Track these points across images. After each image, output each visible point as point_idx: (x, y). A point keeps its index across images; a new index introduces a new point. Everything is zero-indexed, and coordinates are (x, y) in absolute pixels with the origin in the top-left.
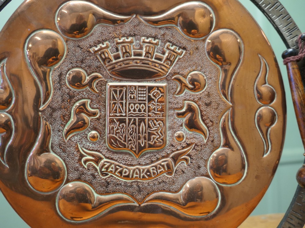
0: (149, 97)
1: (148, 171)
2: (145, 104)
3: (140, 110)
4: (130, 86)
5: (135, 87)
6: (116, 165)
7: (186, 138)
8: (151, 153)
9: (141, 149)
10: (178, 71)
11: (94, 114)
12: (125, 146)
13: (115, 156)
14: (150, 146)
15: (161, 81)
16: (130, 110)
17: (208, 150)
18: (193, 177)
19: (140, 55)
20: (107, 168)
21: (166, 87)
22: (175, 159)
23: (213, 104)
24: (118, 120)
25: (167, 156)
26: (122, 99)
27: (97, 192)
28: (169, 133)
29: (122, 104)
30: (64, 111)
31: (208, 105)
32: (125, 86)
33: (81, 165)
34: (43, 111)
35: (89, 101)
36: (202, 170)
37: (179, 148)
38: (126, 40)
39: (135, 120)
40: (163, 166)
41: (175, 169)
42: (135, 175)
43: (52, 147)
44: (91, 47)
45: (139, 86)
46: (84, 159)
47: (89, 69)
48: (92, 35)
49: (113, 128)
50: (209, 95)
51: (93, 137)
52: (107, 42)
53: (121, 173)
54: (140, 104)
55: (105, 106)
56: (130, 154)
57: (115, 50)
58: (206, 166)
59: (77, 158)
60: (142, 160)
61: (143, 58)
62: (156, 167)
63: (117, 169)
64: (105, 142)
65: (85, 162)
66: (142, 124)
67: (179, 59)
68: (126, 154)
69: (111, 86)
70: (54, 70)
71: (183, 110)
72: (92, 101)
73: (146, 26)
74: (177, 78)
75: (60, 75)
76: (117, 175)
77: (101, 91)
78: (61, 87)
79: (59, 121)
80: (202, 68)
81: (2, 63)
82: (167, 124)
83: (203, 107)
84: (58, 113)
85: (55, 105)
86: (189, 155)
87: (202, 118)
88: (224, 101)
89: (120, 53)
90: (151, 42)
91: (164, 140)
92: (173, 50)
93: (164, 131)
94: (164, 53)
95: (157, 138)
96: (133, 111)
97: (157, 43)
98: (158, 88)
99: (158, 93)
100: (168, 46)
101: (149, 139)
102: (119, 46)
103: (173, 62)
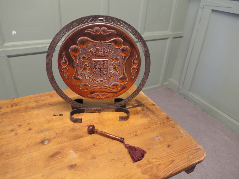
0: (104, 63)
1: (103, 80)
3: (101, 66)
4: (98, 60)
5: (100, 60)
6: (94, 79)
7: (113, 73)
8: (103, 76)
9: (101, 75)
10: (112, 56)
11: (89, 67)
12: (97, 75)
13: (95, 77)
14: (103, 75)
15: (107, 59)
16: (98, 66)
17: (118, 76)
18: (114, 82)
19: (101, 52)
22: (110, 78)
23: (120, 66)
24: (95, 68)
25: (108, 77)
26: (96, 63)
27: (90, 85)
28: (108, 72)
29: (96, 65)
30: (81, 66)
31: (119, 66)
32: (97, 60)
33: (86, 79)
34: (75, 66)
36: (116, 81)
37: (111, 75)
38: (98, 48)
41: (109, 80)
42: (99, 81)
43: (78, 75)
44: (88, 50)
45: (101, 60)
47: (87, 55)
48: (88, 46)
49: (94, 70)
50: (120, 63)
51: (89, 72)
52: (92, 48)
53: (96, 81)
55: (92, 65)
56: (98, 77)
57: (94, 50)
58: (117, 80)
59: (85, 77)
60: (101, 78)
62: (105, 79)
63: (95, 80)
64: (92, 74)
65: (87, 78)
66: (101, 69)
67: (112, 53)
69: (93, 60)
70: (78, 56)
71: (113, 66)
72: (88, 64)
73: (103, 44)
74: (111, 58)
75: (80, 57)
76: (95, 81)
77: (91, 61)
78: (80, 60)
79: (80, 69)
80: (118, 56)
81: (63, 54)
82: (108, 70)
83: (118, 66)
84: (79, 67)
85: (79, 65)
86: (113, 77)
87: (117, 69)
88: (123, 65)
89: (96, 51)
90: (104, 48)
91: (107, 73)
92: (111, 51)
93: (107, 71)
94: (108, 51)
95: (105, 73)
96: (99, 66)
97: (106, 49)
98: (106, 61)
99: (106, 62)
100: (109, 50)
101: (103, 73)
102: (96, 49)
103: (110, 54)
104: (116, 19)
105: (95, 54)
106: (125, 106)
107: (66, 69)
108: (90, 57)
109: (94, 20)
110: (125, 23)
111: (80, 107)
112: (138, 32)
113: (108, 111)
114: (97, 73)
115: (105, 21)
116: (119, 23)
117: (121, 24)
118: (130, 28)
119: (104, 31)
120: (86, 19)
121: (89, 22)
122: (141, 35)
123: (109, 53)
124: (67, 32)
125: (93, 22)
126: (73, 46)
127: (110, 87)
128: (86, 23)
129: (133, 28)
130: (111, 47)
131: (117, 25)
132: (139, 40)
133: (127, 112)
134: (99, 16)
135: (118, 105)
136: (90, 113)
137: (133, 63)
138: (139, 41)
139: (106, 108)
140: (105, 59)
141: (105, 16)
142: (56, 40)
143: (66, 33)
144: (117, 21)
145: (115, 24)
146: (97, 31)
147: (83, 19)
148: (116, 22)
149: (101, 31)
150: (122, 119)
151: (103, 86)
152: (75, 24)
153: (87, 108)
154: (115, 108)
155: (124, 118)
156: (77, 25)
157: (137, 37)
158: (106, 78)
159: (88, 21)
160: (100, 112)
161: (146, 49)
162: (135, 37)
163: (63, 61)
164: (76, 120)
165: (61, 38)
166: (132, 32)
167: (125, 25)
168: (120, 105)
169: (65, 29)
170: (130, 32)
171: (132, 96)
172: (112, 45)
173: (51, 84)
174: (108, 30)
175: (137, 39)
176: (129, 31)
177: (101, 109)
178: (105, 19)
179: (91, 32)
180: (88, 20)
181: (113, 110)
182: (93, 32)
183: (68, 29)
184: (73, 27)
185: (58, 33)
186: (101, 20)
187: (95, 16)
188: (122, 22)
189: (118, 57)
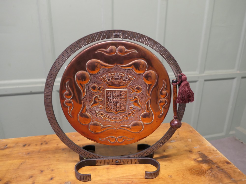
0: (121, 94)
1: (120, 118)
2: (119, 97)
3: (117, 99)
4: (114, 91)
5: (116, 91)
6: (108, 117)
7: (134, 108)
8: (121, 113)
9: (117, 111)
10: (132, 85)
11: (101, 100)
12: (112, 110)
13: (109, 114)
14: (120, 110)
15: (125, 88)
16: (113, 99)
17: (140, 112)
18: (135, 121)
19: (118, 79)
20: (106, 117)
21: (127, 90)
22: (129, 114)
23: (144, 98)
24: (109, 102)
25: (126, 114)
26: (111, 95)
27: (102, 125)
28: (127, 106)
29: (111, 97)
30: (90, 99)
31: (142, 98)
32: (112, 91)
33: (97, 116)
34: (83, 99)
35: (99, 96)
36: (138, 118)
37: (131, 111)
38: (113, 74)
39: (115, 102)
40: (125, 117)
41: (129, 118)
42: (115, 120)
43: (87, 111)
44: (99, 76)
45: (117, 91)
46: (98, 114)
47: (99, 84)
48: (100, 72)
49: (108, 105)
50: (143, 94)
51: (101, 107)
52: (106, 75)
53: (110, 118)
54: (117, 97)
55: (105, 97)
56: (113, 113)
57: (108, 77)
58: (140, 117)
59: (95, 114)
60: (118, 115)
61: (119, 80)
62: (122, 117)
63: (109, 118)
64: (105, 109)
66: (118, 103)
67: (133, 81)
68: (112, 113)
69: (107, 91)
70: (86, 85)
71: (133, 99)
72: (100, 96)
73: (120, 69)
74: (131, 88)
75: (89, 87)
76: (109, 120)
77: (103, 92)
78: (89, 91)
79: (89, 102)
80: (141, 84)
81: (67, 83)
82: (127, 103)
83: (140, 98)
84: (88, 100)
85: (87, 97)
86: (134, 114)
87: (140, 102)
88: (148, 96)
89: (110, 78)
90: (122, 75)
91: (125, 109)
92: (130, 78)
93: (125, 106)
94: (127, 78)
95: (123, 108)
96: (115, 99)
97: (125, 75)
98: (124, 91)
99: (124, 93)
100: (128, 76)
101: (120, 108)
102: (110, 76)
103: (130, 82)
104: (137, 34)
105: (110, 82)
106: (151, 156)
107: (70, 102)
108: (102, 86)
109: (107, 36)
110: (150, 39)
111: (90, 156)
112: (167, 51)
113: (129, 163)
114: (112, 109)
115: (122, 38)
116: (142, 39)
117: (145, 41)
118: (156, 46)
119: (121, 51)
120: (98, 36)
121: (102, 39)
122: (171, 55)
123: (128, 81)
124: (72, 54)
125: (106, 39)
126: (80, 72)
127: (129, 128)
128: (96, 41)
129: (161, 46)
130: (131, 73)
131: (139, 42)
132: (170, 62)
133: (156, 164)
134: (115, 31)
135: (142, 154)
136: (103, 165)
137: (162, 94)
138: (170, 64)
139: (126, 159)
140: (123, 89)
141: (122, 31)
142: (57, 65)
143: (70, 56)
144: (139, 36)
145: (136, 41)
146: (111, 51)
147: (93, 36)
148: (137, 38)
149: (117, 52)
150: (150, 176)
151: (120, 127)
152: (82, 42)
153: (99, 159)
154: (138, 158)
155: (152, 173)
156: (85, 43)
157: (167, 58)
158: (124, 114)
159: (99, 38)
160: (117, 164)
161: (179, 74)
162: (164, 58)
163: (67, 92)
164: (83, 178)
165: (64, 62)
166: (159, 51)
167: (149, 42)
168: (145, 155)
169: (69, 50)
170: (157, 51)
171: (163, 141)
172: (132, 70)
173: (51, 124)
174: (126, 50)
175: (167, 61)
176: (155, 50)
177: (119, 160)
178: (122, 35)
179: (104, 53)
180: (100, 36)
181: (136, 161)
182: (106, 52)
183: (73, 49)
184: (80, 47)
185: (60, 56)
186: (117, 36)
187: (109, 31)
188: (146, 38)
189: (140, 86)
